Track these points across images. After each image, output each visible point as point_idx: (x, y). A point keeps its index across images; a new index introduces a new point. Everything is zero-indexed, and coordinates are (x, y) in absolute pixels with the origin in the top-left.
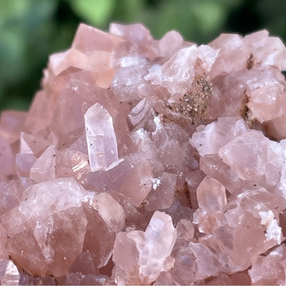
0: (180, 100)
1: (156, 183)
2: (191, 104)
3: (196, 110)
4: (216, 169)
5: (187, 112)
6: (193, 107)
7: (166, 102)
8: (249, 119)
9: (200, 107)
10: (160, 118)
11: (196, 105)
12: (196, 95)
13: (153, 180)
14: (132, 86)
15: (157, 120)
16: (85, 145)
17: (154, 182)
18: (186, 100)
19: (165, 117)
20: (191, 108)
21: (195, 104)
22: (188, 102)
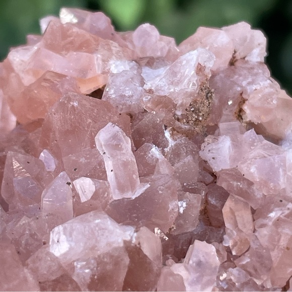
0: (186, 110)
1: (182, 206)
2: (196, 113)
3: (201, 119)
4: (241, 186)
5: (192, 122)
6: (198, 116)
7: (175, 115)
8: (244, 121)
9: (205, 115)
10: (170, 131)
11: (201, 114)
12: (201, 104)
13: (179, 203)
14: (132, 96)
15: (167, 134)
16: (103, 170)
17: (180, 205)
18: (192, 110)
19: (173, 130)
20: (196, 117)
21: (200, 112)
22: (193, 111)
